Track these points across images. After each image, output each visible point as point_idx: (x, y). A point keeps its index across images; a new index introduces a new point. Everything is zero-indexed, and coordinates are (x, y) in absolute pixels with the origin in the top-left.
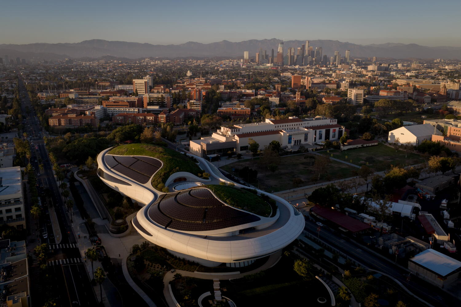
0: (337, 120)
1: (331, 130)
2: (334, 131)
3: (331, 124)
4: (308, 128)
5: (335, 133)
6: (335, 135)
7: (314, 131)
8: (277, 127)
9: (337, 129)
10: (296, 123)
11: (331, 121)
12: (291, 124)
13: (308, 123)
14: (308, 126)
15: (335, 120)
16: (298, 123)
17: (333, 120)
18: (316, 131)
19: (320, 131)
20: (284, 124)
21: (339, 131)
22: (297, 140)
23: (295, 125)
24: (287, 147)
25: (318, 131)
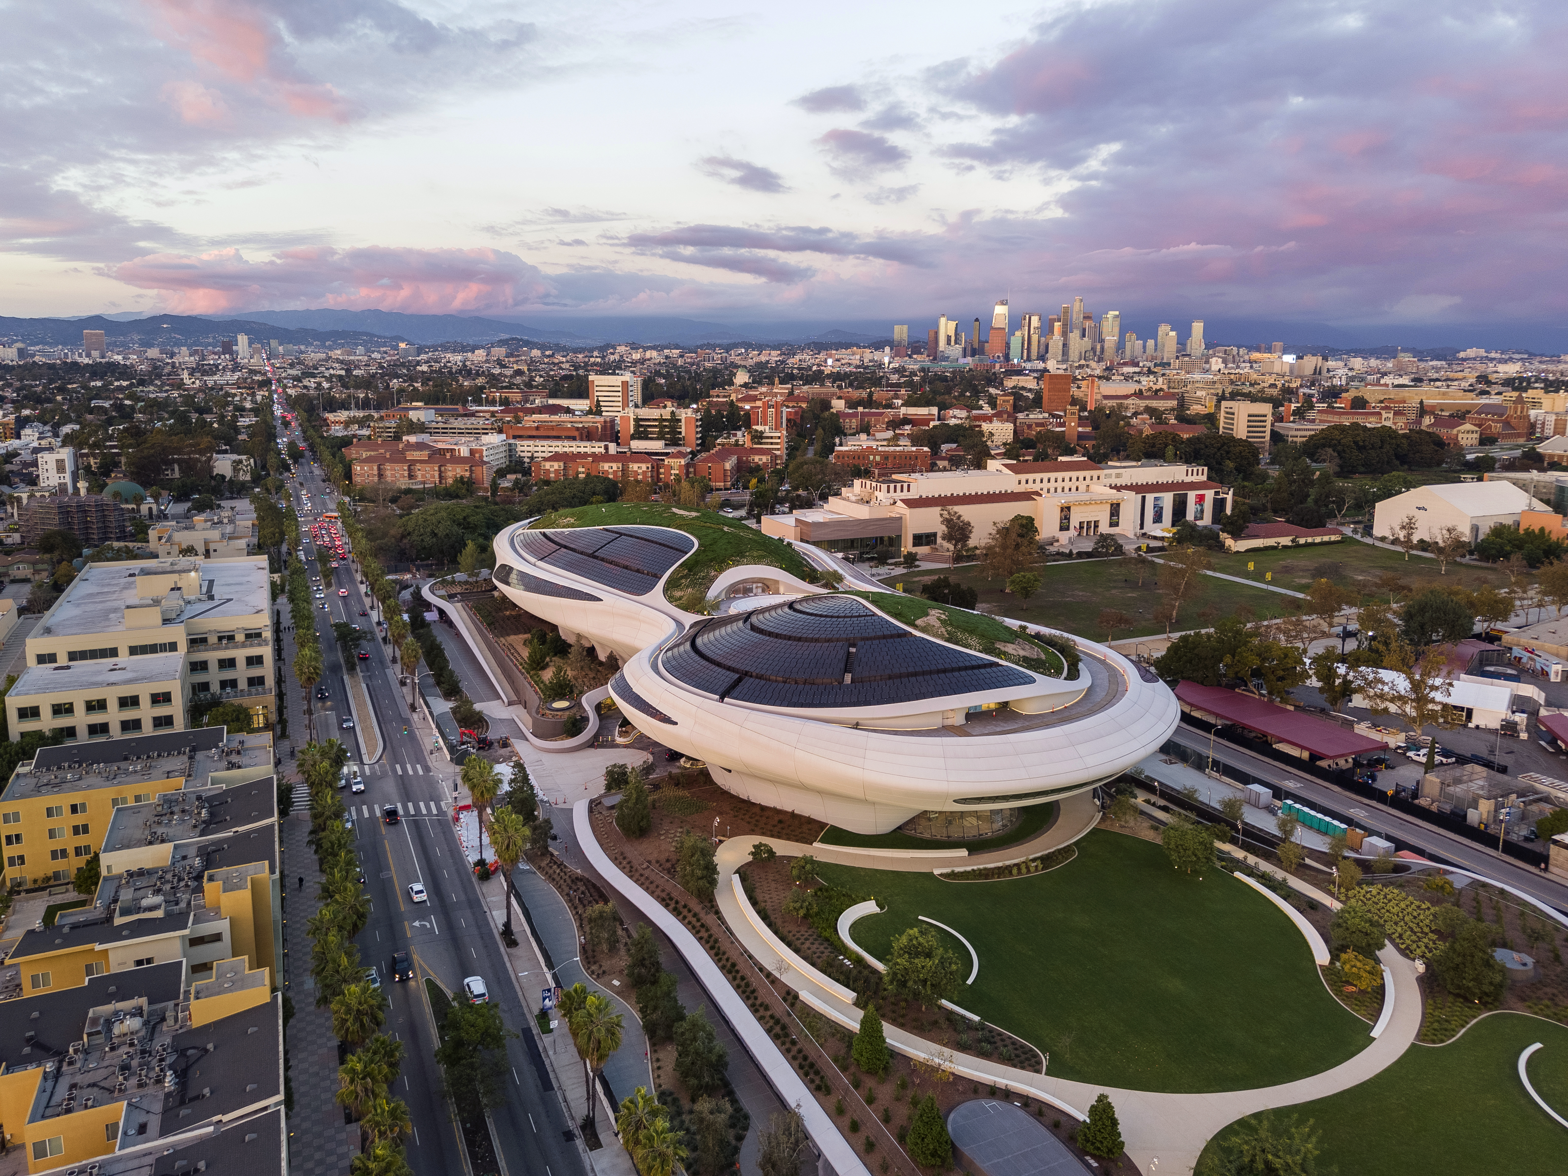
0: (1206, 469)
1: (1192, 496)
2: (1201, 499)
3: (1189, 479)
4: (1118, 488)
5: (1202, 506)
6: (1202, 511)
7: (1140, 496)
8: (1023, 482)
9: (1209, 494)
10: (1081, 474)
11: (1188, 471)
12: (1067, 475)
13: (1118, 476)
14: (1119, 482)
15: (1200, 469)
16: (1088, 474)
17: (1195, 469)
18: (1144, 498)
19: (1156, 499)
20: (1046, 476)
21: (1216, 501)
22: (1086, 520)
23: (1078, 479)
24: (1058, 541)
25: (1150, 497)
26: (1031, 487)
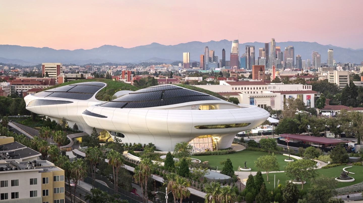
0: (311, 86)
1: (305, 96)
2: (309, 98)
3: (305, 90)
4: (274, 92)
5: (310, 100)
6: (310, 103)
7: (283, 95)
8: (234, 89)
9: (312, 96)
10: (259, 86)
11: (303, 86)
12: (253, 86)
13: (274, 88)
14: (275, 90)
15: (309, 86)
16: (261, 86)
17: (307, 86)
18: (285, 96)
19: (290, 96)
21: (315, 98)
22: (260, 104)
23: (257, 88)
25: (287, 96)
26: (238, 91)
